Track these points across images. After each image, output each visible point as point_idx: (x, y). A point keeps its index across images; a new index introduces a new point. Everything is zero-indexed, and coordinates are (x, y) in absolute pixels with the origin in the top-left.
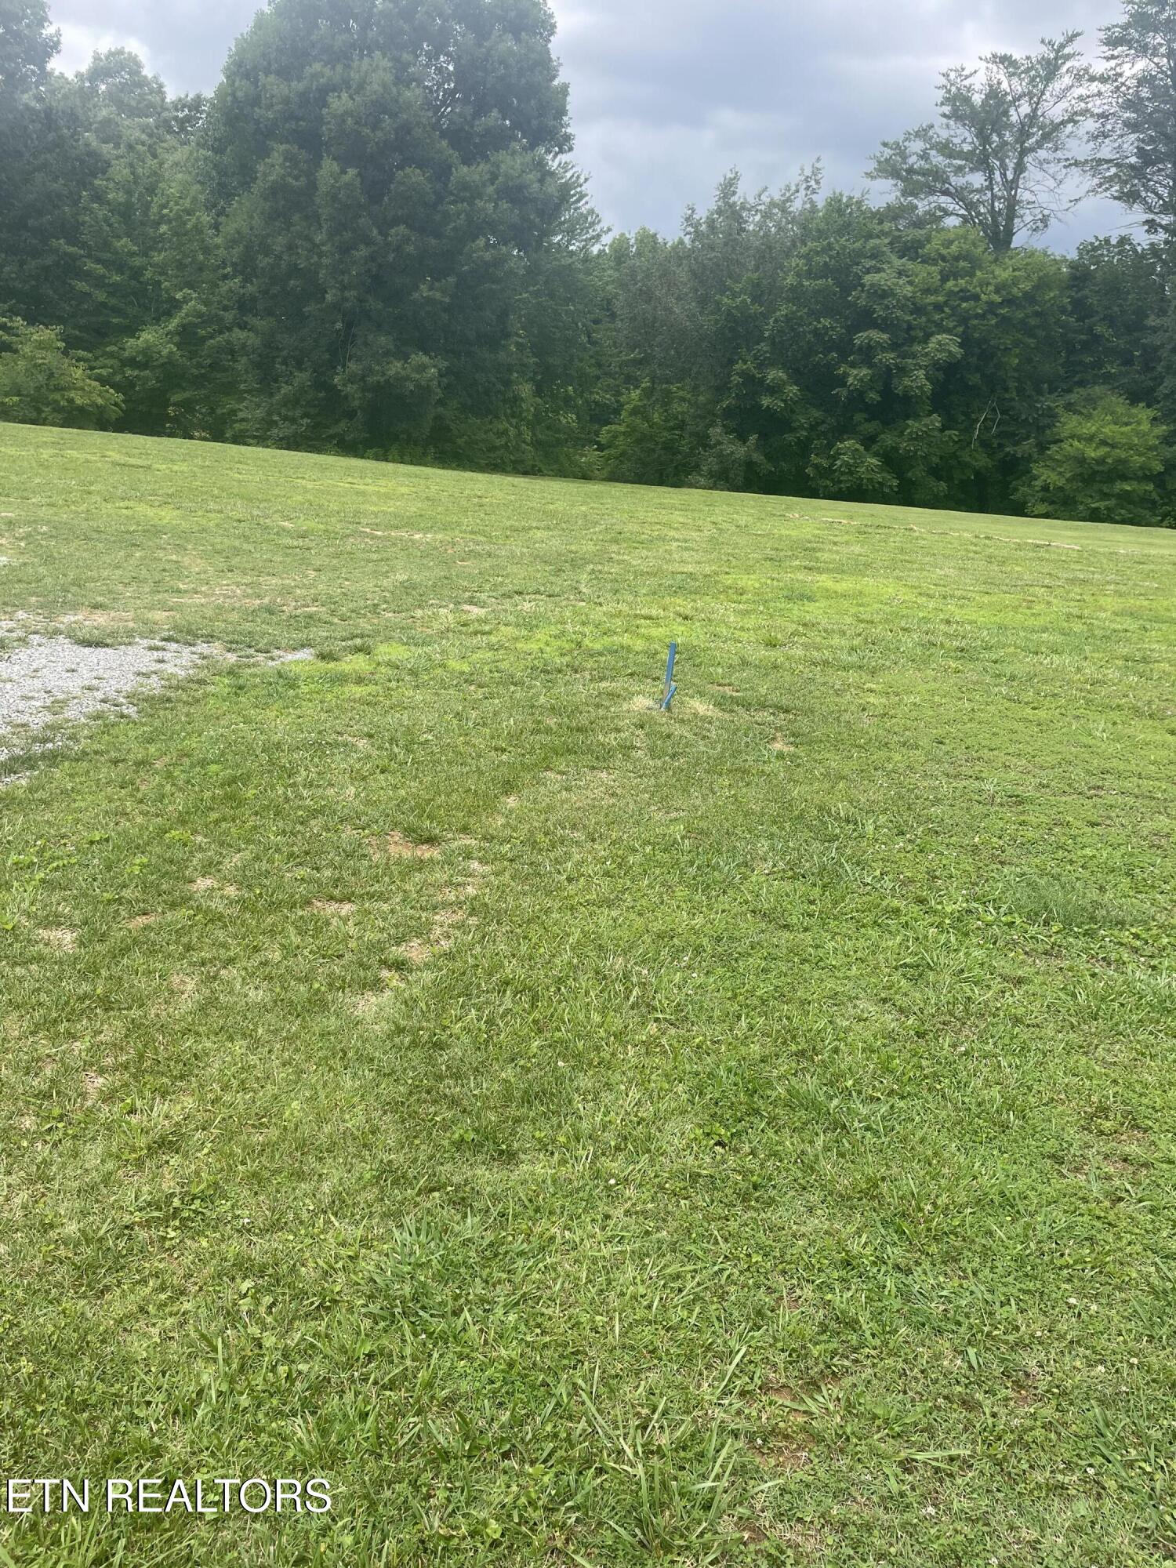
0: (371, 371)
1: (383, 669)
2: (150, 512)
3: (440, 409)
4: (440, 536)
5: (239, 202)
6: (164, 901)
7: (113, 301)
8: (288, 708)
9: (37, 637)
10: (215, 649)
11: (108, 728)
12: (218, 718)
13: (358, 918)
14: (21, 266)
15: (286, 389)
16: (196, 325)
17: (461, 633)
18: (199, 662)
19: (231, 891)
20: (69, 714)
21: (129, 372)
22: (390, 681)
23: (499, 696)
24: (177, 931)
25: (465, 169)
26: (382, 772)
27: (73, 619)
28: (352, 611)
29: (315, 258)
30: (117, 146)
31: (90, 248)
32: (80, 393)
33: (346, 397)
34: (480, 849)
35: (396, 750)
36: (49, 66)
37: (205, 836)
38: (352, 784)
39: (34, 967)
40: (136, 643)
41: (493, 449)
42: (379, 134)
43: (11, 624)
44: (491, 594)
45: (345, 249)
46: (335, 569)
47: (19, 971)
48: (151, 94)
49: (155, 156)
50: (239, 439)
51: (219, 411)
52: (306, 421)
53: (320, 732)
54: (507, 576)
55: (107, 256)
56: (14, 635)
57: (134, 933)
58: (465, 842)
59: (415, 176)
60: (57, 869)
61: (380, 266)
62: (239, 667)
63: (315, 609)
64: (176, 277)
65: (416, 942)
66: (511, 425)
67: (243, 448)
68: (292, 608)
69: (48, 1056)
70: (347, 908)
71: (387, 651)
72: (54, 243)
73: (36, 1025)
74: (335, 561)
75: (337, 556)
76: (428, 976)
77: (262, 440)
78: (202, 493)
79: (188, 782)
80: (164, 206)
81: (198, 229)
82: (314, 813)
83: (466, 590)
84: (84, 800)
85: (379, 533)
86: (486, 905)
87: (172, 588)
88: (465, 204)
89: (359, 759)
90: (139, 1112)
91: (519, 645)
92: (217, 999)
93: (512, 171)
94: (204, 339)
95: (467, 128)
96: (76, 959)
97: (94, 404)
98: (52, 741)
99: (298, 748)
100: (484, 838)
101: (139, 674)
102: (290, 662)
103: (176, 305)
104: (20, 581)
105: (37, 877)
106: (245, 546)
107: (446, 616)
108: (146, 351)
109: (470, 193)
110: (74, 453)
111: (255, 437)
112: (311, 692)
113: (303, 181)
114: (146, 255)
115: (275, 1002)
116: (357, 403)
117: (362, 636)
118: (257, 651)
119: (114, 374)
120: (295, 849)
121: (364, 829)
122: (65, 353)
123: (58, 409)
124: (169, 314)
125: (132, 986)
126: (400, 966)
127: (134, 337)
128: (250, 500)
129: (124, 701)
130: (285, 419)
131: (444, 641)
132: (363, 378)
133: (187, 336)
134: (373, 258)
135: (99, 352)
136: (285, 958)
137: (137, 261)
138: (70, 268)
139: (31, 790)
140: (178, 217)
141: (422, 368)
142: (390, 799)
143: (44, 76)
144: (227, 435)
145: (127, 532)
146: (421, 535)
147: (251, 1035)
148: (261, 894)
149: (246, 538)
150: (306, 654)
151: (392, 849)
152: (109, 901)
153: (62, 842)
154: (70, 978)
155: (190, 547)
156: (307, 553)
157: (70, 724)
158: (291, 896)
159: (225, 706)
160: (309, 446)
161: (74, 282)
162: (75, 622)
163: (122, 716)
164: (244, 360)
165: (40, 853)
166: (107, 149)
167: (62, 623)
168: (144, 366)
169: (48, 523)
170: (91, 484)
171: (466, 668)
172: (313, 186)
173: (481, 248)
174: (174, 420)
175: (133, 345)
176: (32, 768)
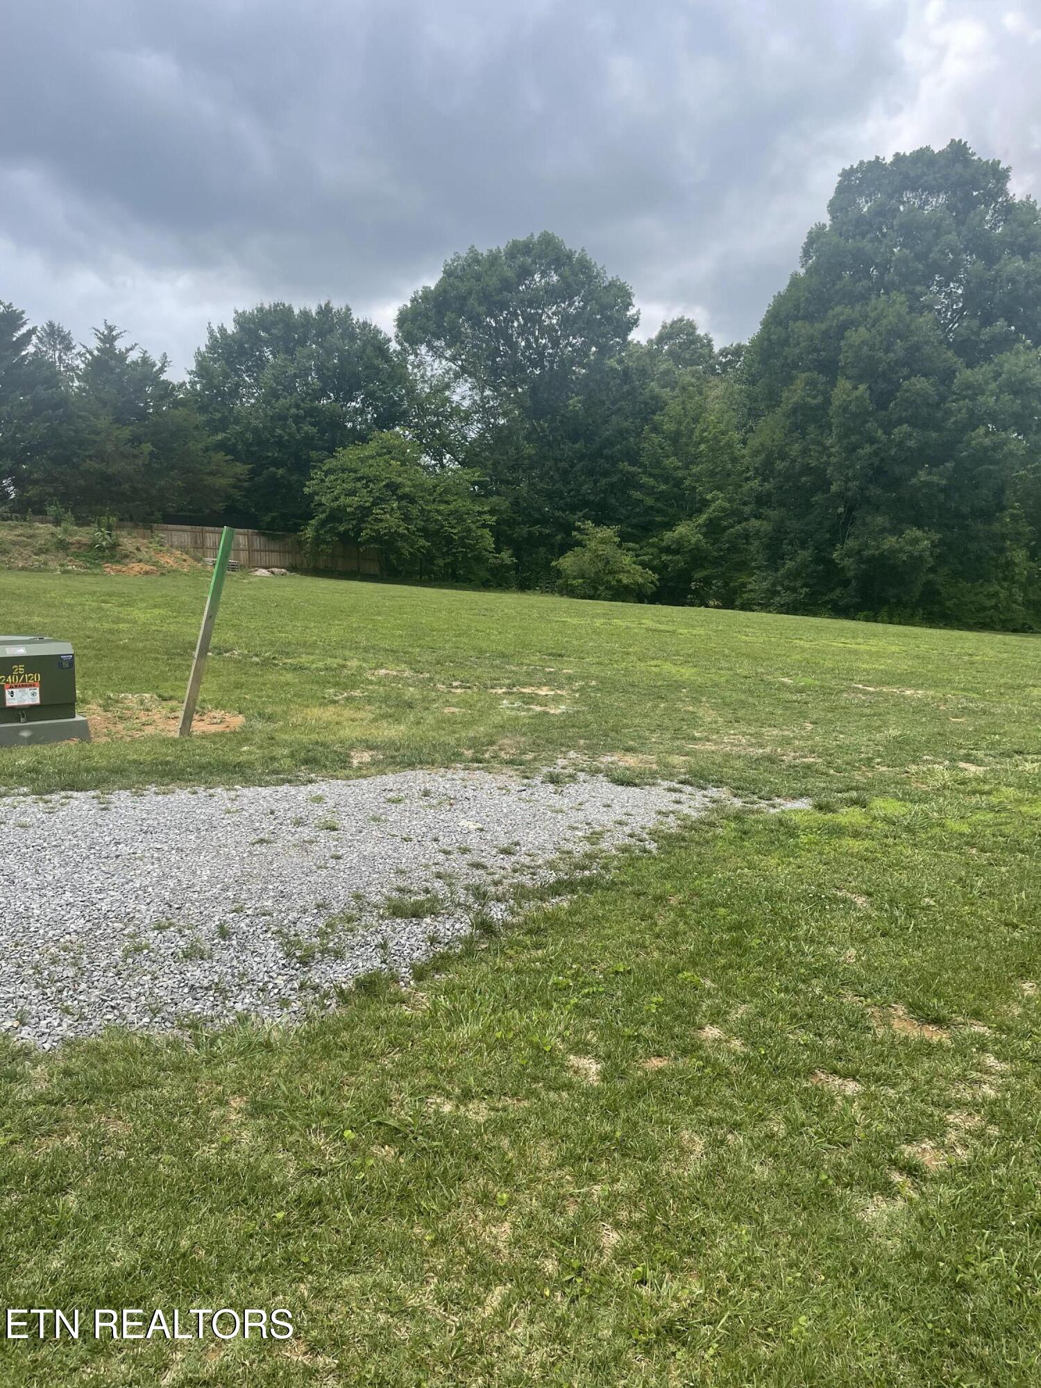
0: (867, 546)
1: (879, 824)
2: (674, 669)
3: (931, 576)
4: (931, 693)
5: (764, 421)
6: (677, 1046)
7: (659, 505)
8: (789, 857)
9: (583, 774)
10: (723, 793)
11: (633, 861)
12: (724, 860)
13: (863, 1102)
14: (595, 484)
15: (789, 564)
16: (720, 518)
17: (958, 791)
18: (710, 805)
19: (736, 1044)
20: (604, 845)
21: (664, 557)
22: (886, 837)
23: (1005, 864)
24: (687, 1082)
25: (969, 372)
26: (883, 935)
27: (610, 759)
28: (848, 764)
29: (825, 458)
30: (673, 389)
31: (645, 466)
32: (626, 575)
33: (843, 568)
34: (996, 1041)
35: (897, 913)
36: (630, 338)
37: (713, 981)
38: (853, 946)
39: (564, 1094)
40: (660, 785)
41: (984, 609)
42: (891, 355)
43: (565, 762)
44: (988, 752)
45: (852, 449)
46: (831, 722)
47: (553, 1096)
48: (701, 348)
49: (701, 393)
50: (746, 607)
51: (732, 585)
52: (805, 590)
53: (819, 885)
54: (1004, 734)
55: (656, 471)
56: (566, 771)
57: (650, 1077)
58: (976, 1029)
59: (920, 384)
60: (587, 995)
61: (882, 460)
62: (744, 812)
63: (812, 760)
64: (709, 482)
65: (928, 1144)
66: (1002, 587)
67: (749, 614)
68: (790, 758)
69: (572, 1195)
70: (851, 1087)
71: (884, 806)
72: (621, 465)
73: (564, 1158)
74: (830, 715)
75: (832, 710)
76: (946, 1193)
77: (765, 607)
78: (716, 653)
79: (699, 923)
80: (704, 431)
81: (730, 445)
82: (817, 973)
83: (960, 747)
84: (610, 928)
85: (871, 689)
86: (1007, 1114)
87: (688, 735)
88: (967, 400)
89: (859, 919)
90: (648, 1284)
91: (1023, 809)
92: (724, 1168)
93: (1014, 368)
94: (727, 528)
95: (973, 338)
96: (599, 1094)
97: (637, 583)
98: (589, 869)
99: (798, 899)
100: (1000, 1029)
101: (660, 813)
102: (791, 811)
103: (705, 503)
104: (573, 726)
105: (572, 1002)
106: (751, 700)
107: (941, 772)
108: (679, 542)
109: (974, 390)
110: (618, 622)
111: (760, 604)
112: (810, 843)
113: (820, 399)
114: (687, 468)
115: (781, 1185)
116: (852, 573)
117: (857, 789)
118: (760, 798)
119: (653, 559)
120: (798, 1009)
121: (866, 997)
122: (620, 546)
123: (609, 588)
124: (700, 511)
125: (647, 1134)
126: (912, 1170)
127: (671, 530)
128: (756, 659)
129: (647, 837)
130: (787, 589)
131: (941, 799)
132: (859, 552)
133: (713, 529)
134: (876, 453)
135: (644, 543)
136: (789, 1134)
137: (680, 474)
138: (630, 482)
139: (571, 913)
140: (715, 438)
141: (916, 541)
142: (893, 967)
143: (626, 344)
144: (737, 603)
145: (655, 686)
146: (912, 692)
147: (757, 1221)
148: (765, 1054)
149: (751, 692)
150: (804, 804)
151: (896, 1024)
152: (629, 1037)
153: (593, 967)
154: (594, 1113)
155: (704, 699)
156: (804, 707)
157: (604, 855)
158: (795, 1063)
159: (732, 849)
160: (806, 610)
161: (632, 492)
162: (612, 763)
163: (645, 851)
164: (756, 543)
165: (575, 976)
166: (666, 393)
167: (601, 763)
168: (677, 552)
169: (597, 678)
170: (630, 646)
171: (966, 829)
172: (828, 401)
173: (980, 437)
174: (695, 592)
175: (669, 536)
176: (573, 892)
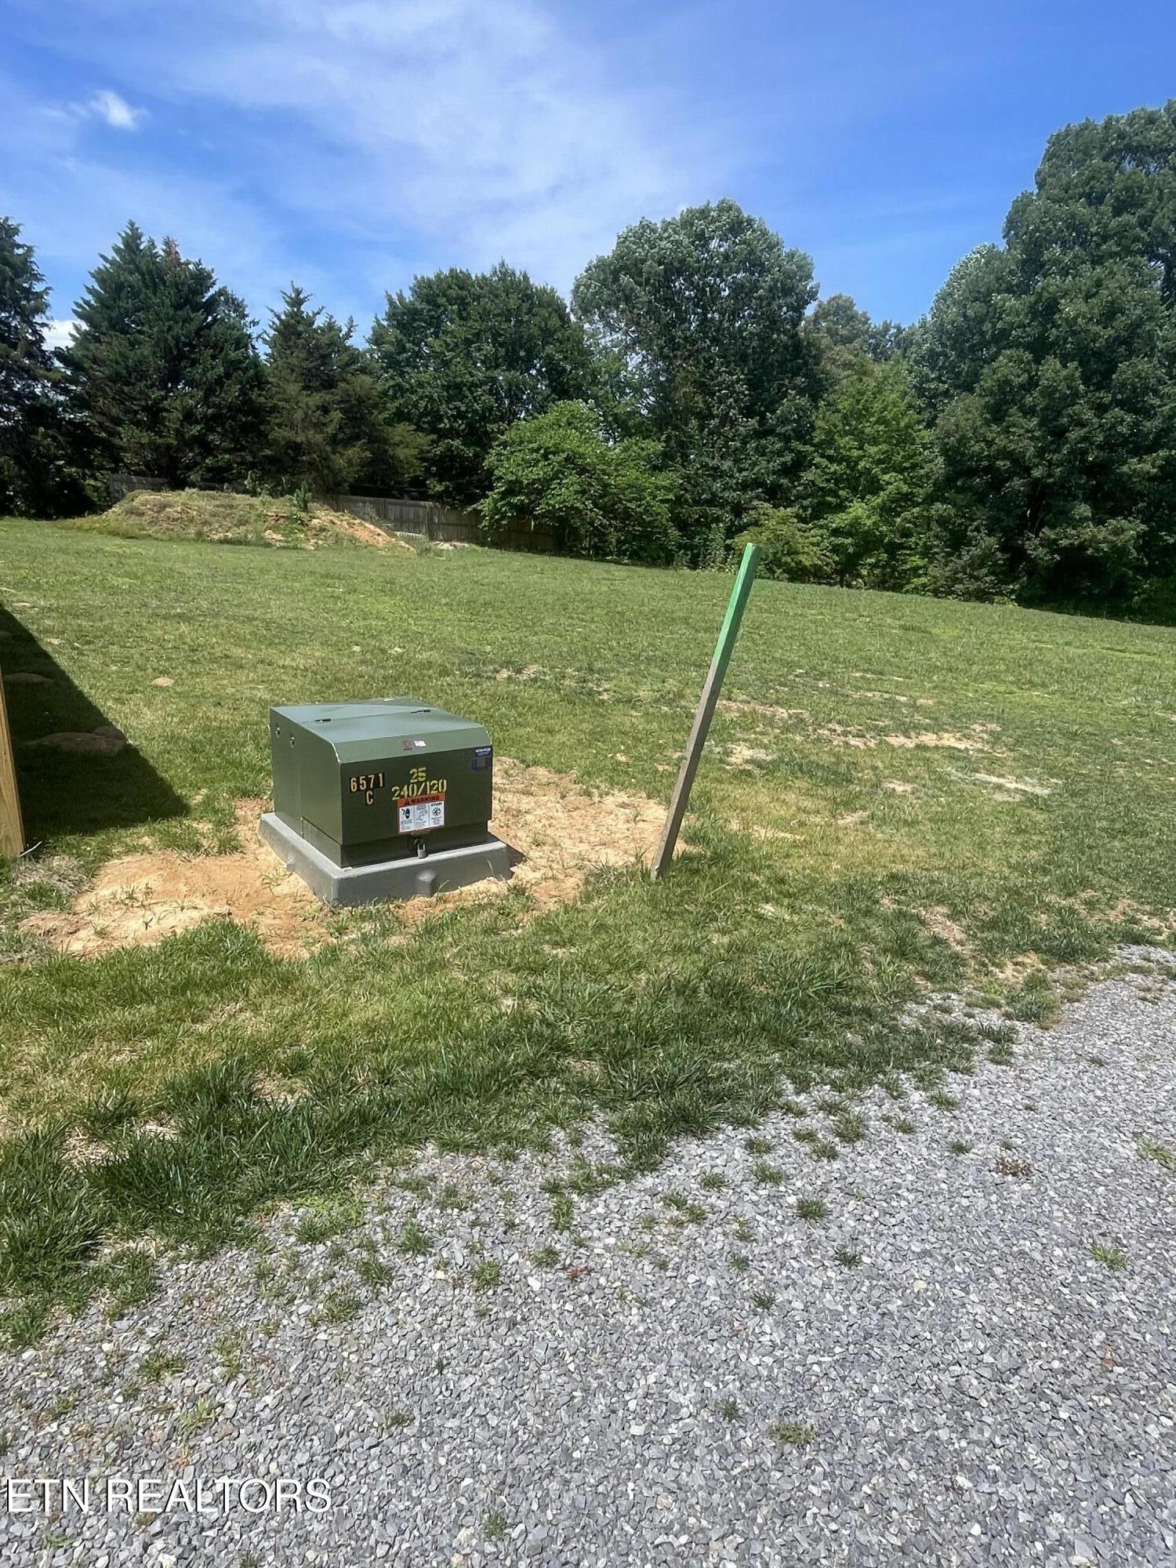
0: (1065, 536)
15: (974, 551)
16: (894, 501)
21: (834, 540)
31: (818, 446)
32: (805, 556)
33: (1035, 558)
42: (1110, 331)
48: (859, 325)
52: (990, 578)
59: (1141, 364)
81: (909, 425)
94: (900, 512)
97: (816, 565)
103: (881, 485)
108: (853, 524)
116: (1044, 564)
119: (822, 542)
122: (797, 526)
123: (788, 569)
124: (875, 493)
127: (843, 512)
132: (1055, 541)
135: (813, 525)
137: (855, 454)
175: (841, 518)
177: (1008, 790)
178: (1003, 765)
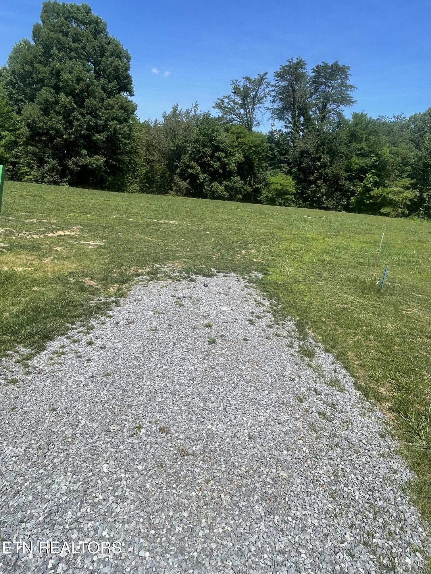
0: (81, 161)
3: (102, 173)
15: (48, 166)
25: (108, 99)
42: (80, 86)
52: (57, 176)
59: (92, 101)
113: (53, 99)
132: (77, 163)
141: (97, 160)
172: (57, 101)
177: (92, 245)
178: (88, 238)
